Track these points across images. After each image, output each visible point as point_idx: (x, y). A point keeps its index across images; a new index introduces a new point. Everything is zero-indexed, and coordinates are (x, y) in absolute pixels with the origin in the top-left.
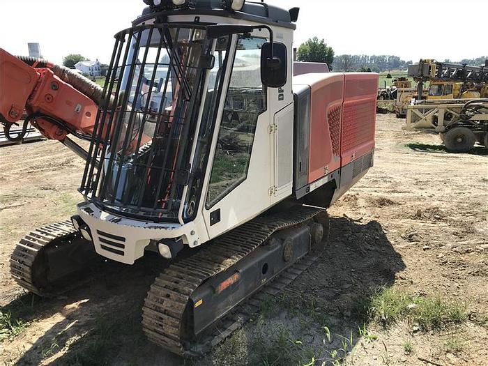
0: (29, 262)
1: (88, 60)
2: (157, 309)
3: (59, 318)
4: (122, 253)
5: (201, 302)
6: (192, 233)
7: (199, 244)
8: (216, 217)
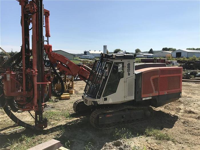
0: (76, 106)
1: (122, 51)
2: (92, 116)
3: (79, 118)
4: (87, 103)
5: (101, 117)
6: (99, 101)
7: (100, 104)
8: (106, 99)
